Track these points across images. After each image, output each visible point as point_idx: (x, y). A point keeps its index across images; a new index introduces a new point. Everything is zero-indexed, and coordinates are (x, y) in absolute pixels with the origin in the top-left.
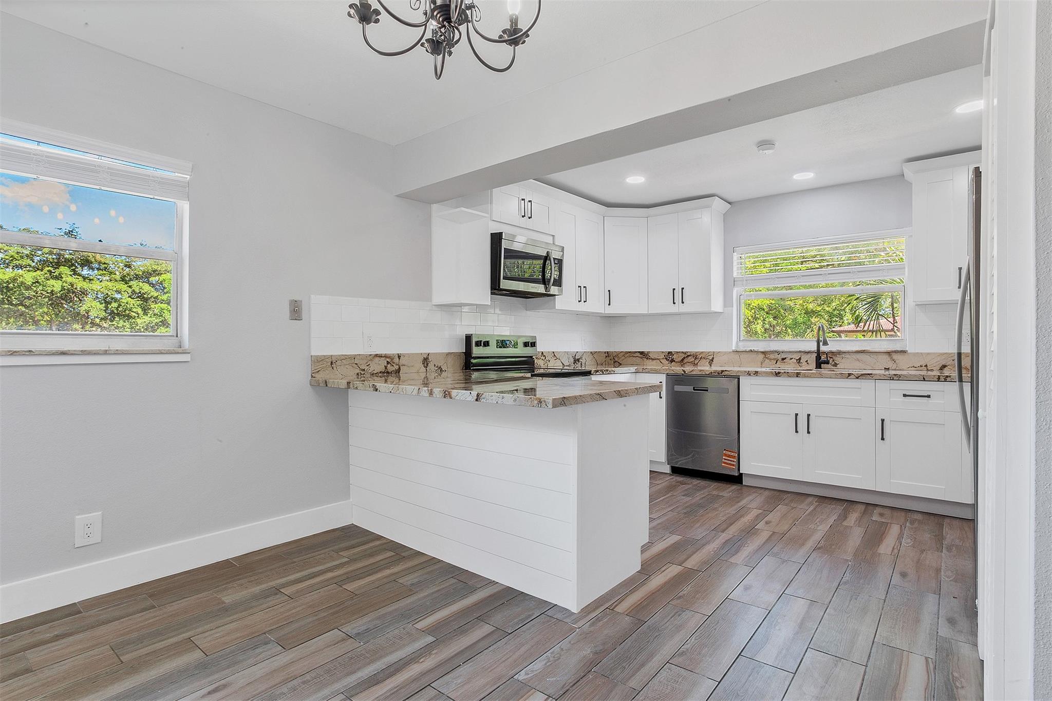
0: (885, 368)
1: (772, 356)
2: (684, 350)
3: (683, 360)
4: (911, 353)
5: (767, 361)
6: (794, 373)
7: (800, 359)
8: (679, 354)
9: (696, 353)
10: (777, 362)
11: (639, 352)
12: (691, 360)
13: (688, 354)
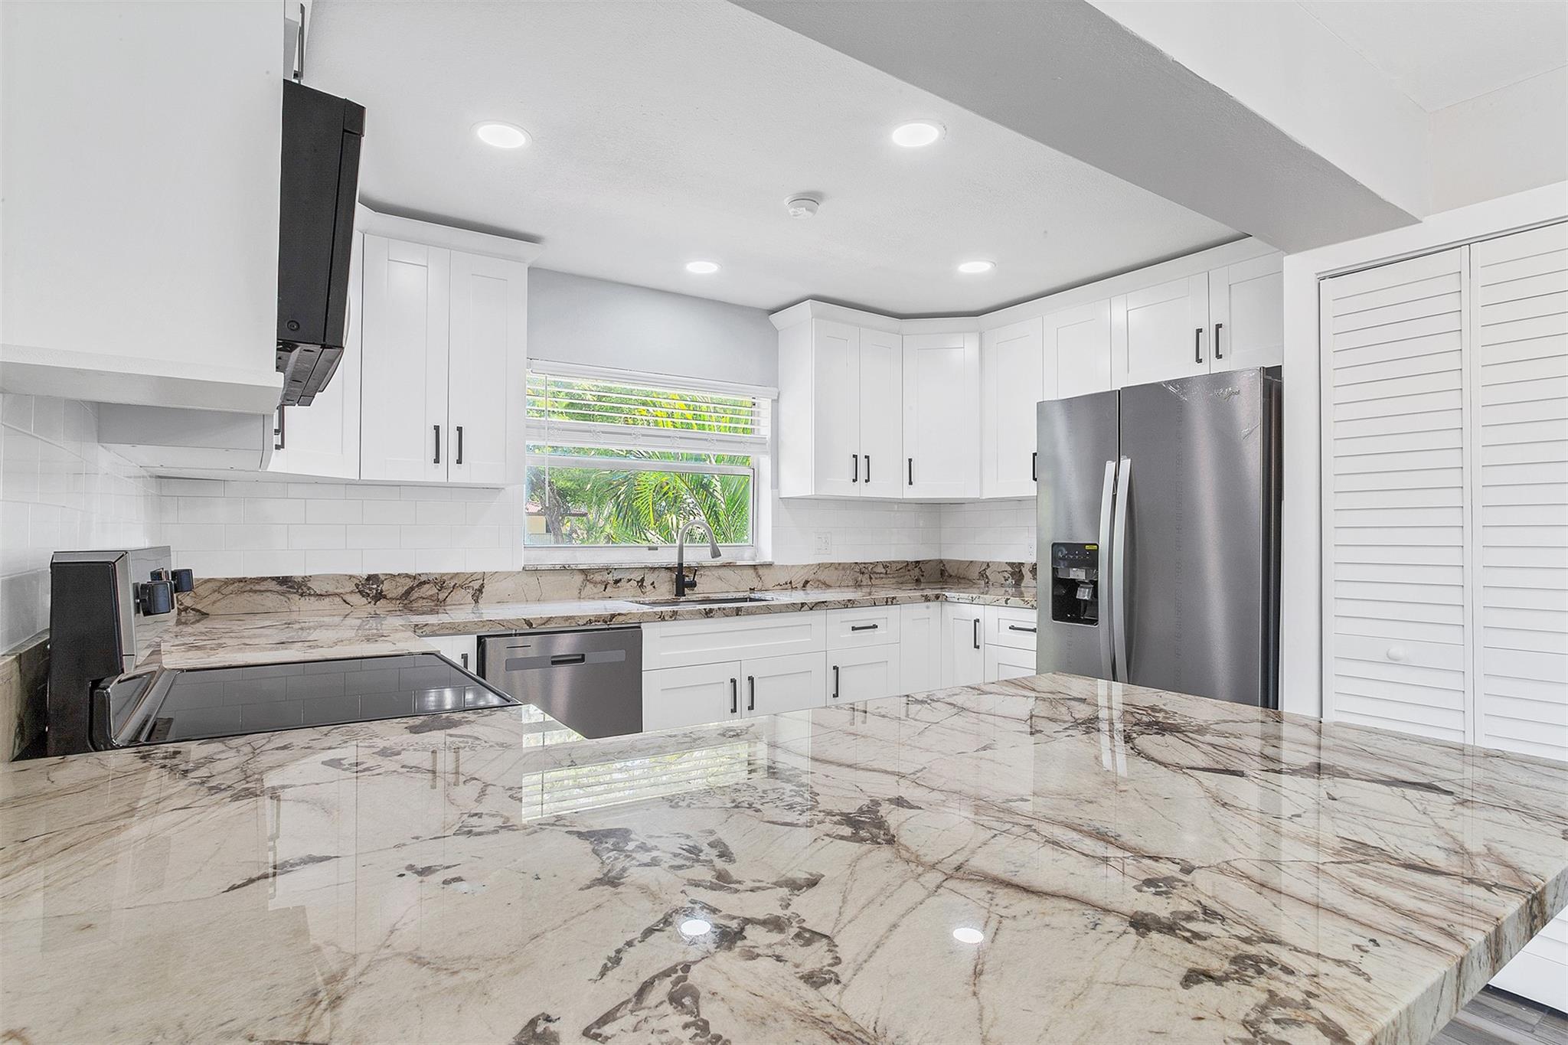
0: (750, 589)
1: (598, 577)
2: (412, 572)
3: (408, 593)
4: (777, 566)
5: (589, 586)
6: (733, 608)
7: (643, 580)
8: (398, 579)
9: (444, 574)
10: (606, 588)
11: (273, 579)
12: (430, 593)
13: (423, 579)
